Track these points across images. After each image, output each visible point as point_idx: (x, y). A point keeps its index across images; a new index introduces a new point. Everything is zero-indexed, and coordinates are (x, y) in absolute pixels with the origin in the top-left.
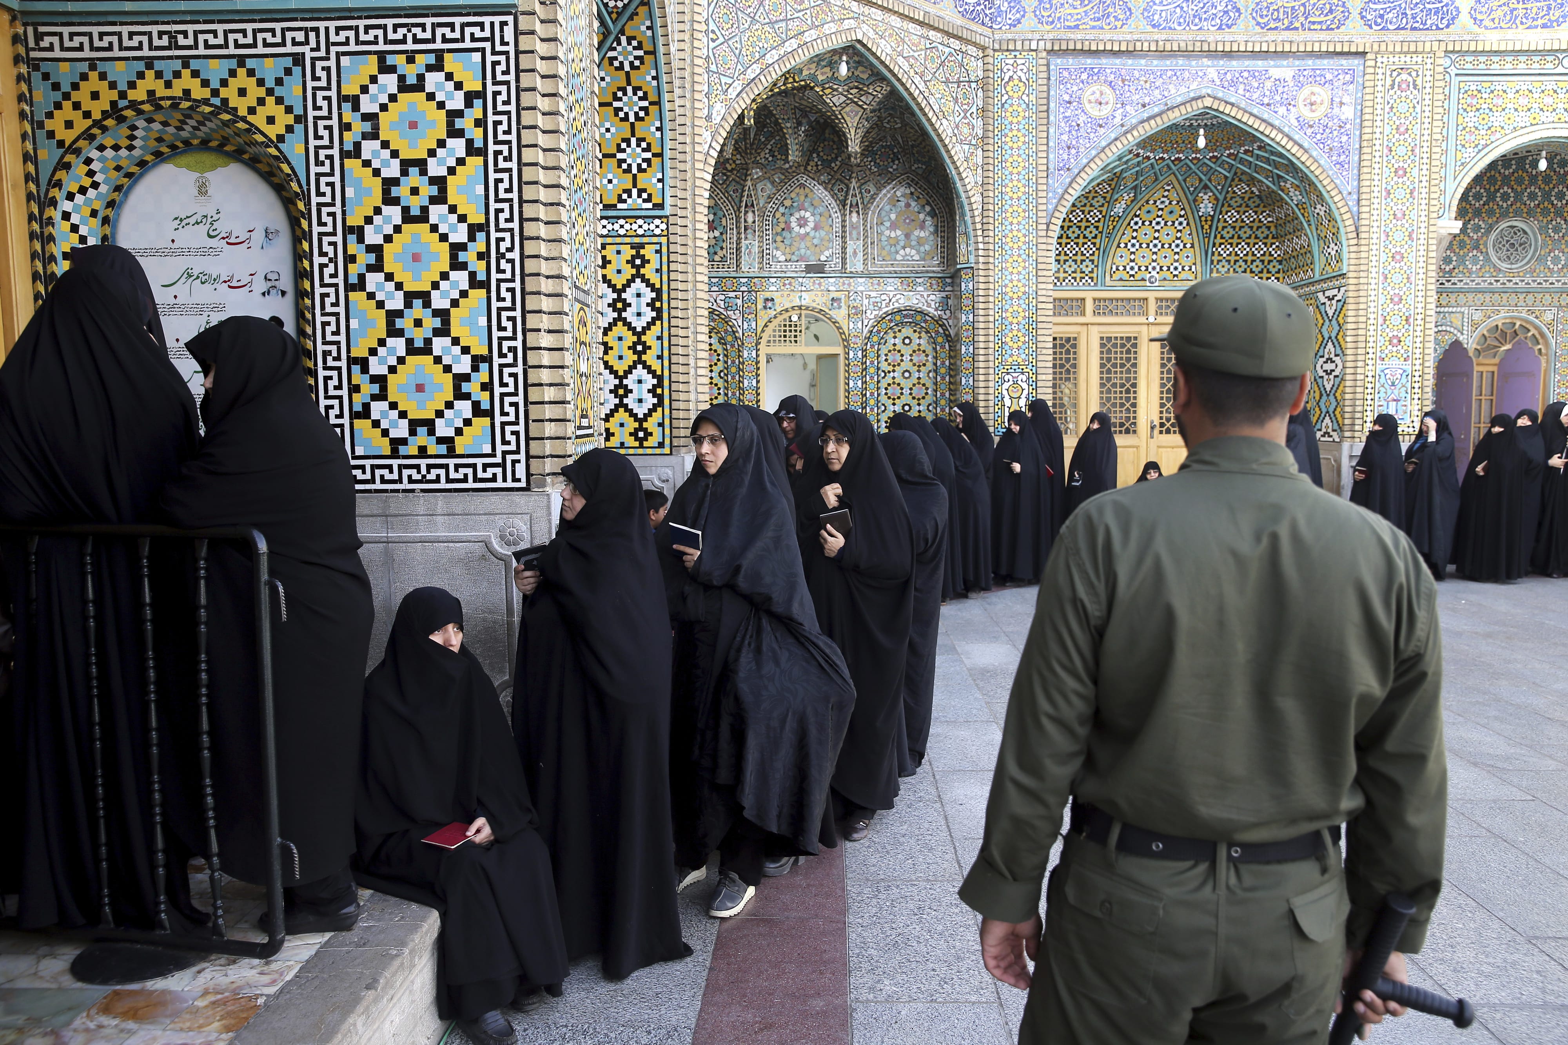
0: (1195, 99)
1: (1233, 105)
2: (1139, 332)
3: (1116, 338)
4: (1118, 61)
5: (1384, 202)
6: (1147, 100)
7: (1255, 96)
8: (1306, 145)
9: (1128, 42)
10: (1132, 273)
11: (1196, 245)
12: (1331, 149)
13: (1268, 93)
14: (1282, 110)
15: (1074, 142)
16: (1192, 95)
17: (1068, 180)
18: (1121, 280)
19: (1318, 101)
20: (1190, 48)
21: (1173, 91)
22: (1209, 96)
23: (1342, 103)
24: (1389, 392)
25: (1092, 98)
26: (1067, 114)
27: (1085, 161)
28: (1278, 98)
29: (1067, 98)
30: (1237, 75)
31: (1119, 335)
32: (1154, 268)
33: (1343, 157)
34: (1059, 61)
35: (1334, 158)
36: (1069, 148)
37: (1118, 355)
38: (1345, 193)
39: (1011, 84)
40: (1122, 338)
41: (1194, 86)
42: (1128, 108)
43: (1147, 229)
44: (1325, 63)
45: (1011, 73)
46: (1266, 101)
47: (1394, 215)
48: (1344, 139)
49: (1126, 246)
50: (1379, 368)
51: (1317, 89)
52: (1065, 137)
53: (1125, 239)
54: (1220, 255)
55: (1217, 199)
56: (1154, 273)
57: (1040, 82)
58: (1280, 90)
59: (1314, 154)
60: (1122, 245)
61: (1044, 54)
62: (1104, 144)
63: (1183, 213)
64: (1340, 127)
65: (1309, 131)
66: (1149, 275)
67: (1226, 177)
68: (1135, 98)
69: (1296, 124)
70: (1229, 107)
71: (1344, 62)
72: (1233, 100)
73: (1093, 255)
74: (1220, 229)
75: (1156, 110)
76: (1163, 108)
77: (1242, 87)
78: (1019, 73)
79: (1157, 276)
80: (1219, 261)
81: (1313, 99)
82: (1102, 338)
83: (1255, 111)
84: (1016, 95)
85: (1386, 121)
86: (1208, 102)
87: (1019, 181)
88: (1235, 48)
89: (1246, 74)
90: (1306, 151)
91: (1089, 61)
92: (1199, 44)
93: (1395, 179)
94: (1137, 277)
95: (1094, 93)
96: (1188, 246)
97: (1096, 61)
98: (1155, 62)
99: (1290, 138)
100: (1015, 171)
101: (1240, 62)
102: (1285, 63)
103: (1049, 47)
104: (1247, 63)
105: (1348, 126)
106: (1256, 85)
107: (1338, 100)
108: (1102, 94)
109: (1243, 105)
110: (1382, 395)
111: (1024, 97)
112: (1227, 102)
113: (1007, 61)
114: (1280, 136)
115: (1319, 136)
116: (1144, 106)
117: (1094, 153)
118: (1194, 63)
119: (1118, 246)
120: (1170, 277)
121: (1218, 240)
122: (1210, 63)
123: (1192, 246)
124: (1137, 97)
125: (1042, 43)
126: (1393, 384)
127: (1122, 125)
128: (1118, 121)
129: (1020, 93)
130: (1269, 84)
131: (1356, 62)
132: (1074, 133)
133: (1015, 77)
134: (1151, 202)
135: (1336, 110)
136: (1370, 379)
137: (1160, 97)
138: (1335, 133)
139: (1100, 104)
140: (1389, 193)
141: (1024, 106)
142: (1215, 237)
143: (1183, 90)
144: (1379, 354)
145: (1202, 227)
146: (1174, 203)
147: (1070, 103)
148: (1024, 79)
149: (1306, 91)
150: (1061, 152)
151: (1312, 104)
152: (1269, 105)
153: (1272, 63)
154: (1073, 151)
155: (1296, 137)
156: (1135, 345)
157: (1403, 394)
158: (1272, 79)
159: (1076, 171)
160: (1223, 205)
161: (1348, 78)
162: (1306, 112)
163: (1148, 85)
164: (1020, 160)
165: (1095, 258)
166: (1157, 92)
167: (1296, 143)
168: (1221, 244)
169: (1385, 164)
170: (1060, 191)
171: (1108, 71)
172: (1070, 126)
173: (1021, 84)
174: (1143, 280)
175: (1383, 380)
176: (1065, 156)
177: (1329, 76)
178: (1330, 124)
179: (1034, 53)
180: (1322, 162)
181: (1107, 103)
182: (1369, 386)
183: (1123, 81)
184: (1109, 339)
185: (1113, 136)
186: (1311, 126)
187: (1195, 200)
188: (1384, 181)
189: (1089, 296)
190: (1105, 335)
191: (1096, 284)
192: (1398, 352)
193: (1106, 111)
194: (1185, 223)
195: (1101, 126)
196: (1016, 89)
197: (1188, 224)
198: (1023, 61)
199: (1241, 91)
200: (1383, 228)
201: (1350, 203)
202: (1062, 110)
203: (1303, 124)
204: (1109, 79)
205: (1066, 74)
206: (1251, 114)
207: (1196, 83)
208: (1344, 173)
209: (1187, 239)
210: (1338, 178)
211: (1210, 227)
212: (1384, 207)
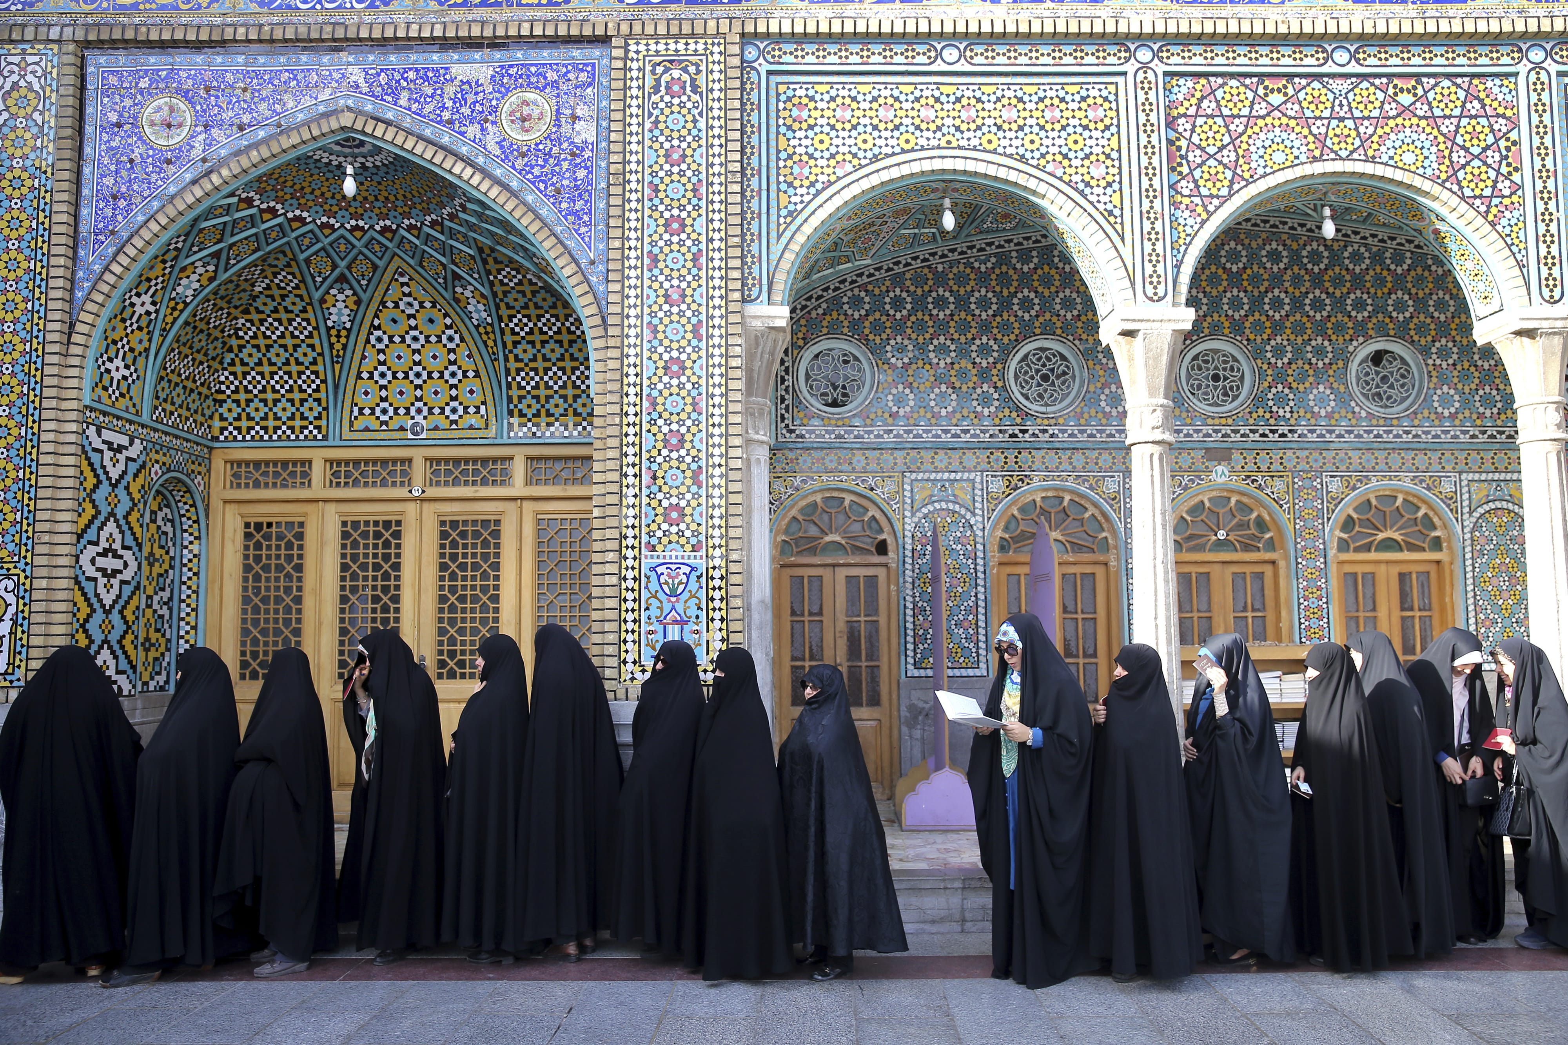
0: (326, 115)
1: (388, 123)
2: (402, 513)
3: (367, 523)
4: (199, 59)
5: (647, 274)
6: (246, 118)
7: (428, 108)
8: (514, 184)
9: (212, 27)
10: (384, 418)
11: (483, 373)
12: (558, 191)
13: (449, 104)
14: (473, 130)
15: (124, 189)
16: (322, 109)
17: (111, 250)
18: (367, 429)
19: (535, 114)
20: (315, 35)
21: (291, 104)
22: (349, 109)
23: (575, 118)
24: (667, 607)
25: (157, 118)
26: (113, 144)
27: (141, 218)
28: (466, 111)
29: (114, 117)
30: (397, 76)
31: (372, 518)
32: (419, 411)
33: (579, 205)
34: (102, 60)
35: (564, 205)
36: (114, 197)
37: (369, 551)
38: (584, 262)
39: (15, 94)
40: (376, 523)
41: (325, 95)
42: (215, 132)
43: (398, 349)
44: (546, 55)
45: (15, 77)
46: (446, 115)
47: (666, 296)
48: (581, 174)
49: (371, 377)
50: (647, 562)
51: (531, 96)
52: (109, 181)
53: (368, 365)
54: (520, 387)
55: (483, 295)
56: (419, 418)
57: (62, 91)
58: (471, 98)
59: (530, 198)
60: (365, 375)
61: (71, 47)
62: (172, 190)
63: (448, 321)
64: (573, 154)
65: (520, 163)
66: (411, 422)
67: (472, 257)
68: (227, 115)
69: (498, 152)
70: (381, 127)
71: (576, 53)
72: (390, 116)
73: (317, 390)
74: (510, 346)
75: (262, 134)
76: (273, 130)
77: (405, 95)
78: (30, 78)
79: (424, 422)
80: (521, 398)
81: (526, 111)
82: (344, 524)
83: (428, 132)
84: (22, 113)
85: (647, 143)
86: (347, 120)
87: (19, 250)
88: (389, 33)
89: (411, 75)
90: (514, 194)
91: (152, 60)
92: (329, 29)
93: (666, 236)
94: (393, 425)
95: (159, 109)
96: (471, 374)
97: (163, 59)
98: (261, 59)
99: (486, 174)
100: (14, 234)
101: (403, 56)
102: (477, 56)
103: (80, 35)
104: (413, 57)
105: (587, 154)
106: (430, 91)
107: (568, 112)
108: (172, 109)
109: (407, 123)
110: (654, 612)
111: (36, 116)
112: (378, 120)
113: (10, 59)
114: (469, 171)
115: (536, 171)
116: (241, 128)
117: (156, 204)
118: (326, 59)
119: (359, 377)
120: (446, 424)
121: (513, 365)
122: (351, 59)
123: (477, 375)
124: (230, 114)
125: (68, 31)
126: (674, 594)
127: (204, 160)
128: (198, 151)
129: (29, 110)
130: (450, 90)
131: (597, 53)
132: (124, 173)
133: (22, 83)
134: (390, 305)
135: (566, 129)
136: (630, 584)
137: (268, 113)
138: (565, 165)
139: (169, 126)
140: (655, 260)
141: (35, 130)
142: (506, 359)
143: (307, 101)
144: (645, 538)
145: (485, 343)
146: (428, 305)
147: (119, 125)
148: (36, 87)
149: (513, 99)
150: (102, 204)
151: (524, 120)
152: (451, 122)
153: (456, 57)
154: (122, 203)
155: (498, 172)
156: (397, 535)
157: (693, 612)
158: (457, 82)
159: (125, 235)
160: (498, 308)
161: (583, 76)
162: (515, 134)
163: (248, 95)
164: (23, 216)
165: (322, 395)
166: (263, 106)
167: (497, 182)
168: (518, 371)
169: (647, 212)
170: (97, 268)
171: (183, 74)
172: (118, 162)
173: (31, 96)
174: (402, 429)
175: (654, 586)
176: (109, 212)
177: (551, 76)
178: (555, 150)
179: (55, 47)
180: (543, 212)
181: (180, 125)
182: (630, 596)
183: (207, 89)
184: (356, 525)
185: (188, 177)
186: (524, 155)
187: (457, 301)
188: (647, 240)
189: (318, 457)
190: (349, 519)
191: (326, 438)
192: (680, 534)
193: (178, 137)
194: (457, 337)
195: (169, 162)
196: (22, 103)
197: (462, 339)
198: (36, 59)
199: (403, 102)
200: (646, 319)
201: (594, 279)
202: (105, 137)
203: (508, 150)
204: (185, 87)
205: (113, 80)
206: (420, 137)
207: (328, 91)
208: (583, 230)
209: (467, 364)
210: (571, 237)
211: (495, 341)
212: (647, 283)
